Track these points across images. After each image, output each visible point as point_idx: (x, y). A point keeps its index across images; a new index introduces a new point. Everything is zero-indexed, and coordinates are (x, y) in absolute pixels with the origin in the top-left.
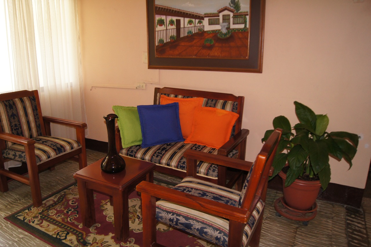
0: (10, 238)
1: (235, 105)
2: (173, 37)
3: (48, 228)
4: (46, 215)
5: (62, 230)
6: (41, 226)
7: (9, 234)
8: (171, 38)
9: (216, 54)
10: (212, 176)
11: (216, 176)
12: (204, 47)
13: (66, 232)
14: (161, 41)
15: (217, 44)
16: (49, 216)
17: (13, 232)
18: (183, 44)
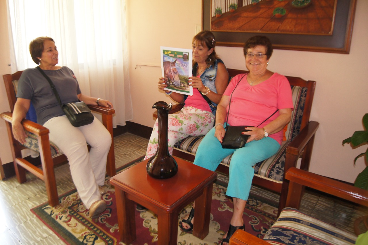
0: (33, 236)
1: (304, 92)
2: (233, 6)
3: (76, 227)
4: (76, 210)
5: (90, 233)
6: (68, 225)
7: (32, 230)
8: (231, 8)
9: (288, 28)
10: (276, 179)
11: (280, 180)
12: (273, 18)
13: (94, 236)
14: (218, 11)
15: (290, 15)
16: (78, 213)
17: (37, 229)
18: (245, 14)
